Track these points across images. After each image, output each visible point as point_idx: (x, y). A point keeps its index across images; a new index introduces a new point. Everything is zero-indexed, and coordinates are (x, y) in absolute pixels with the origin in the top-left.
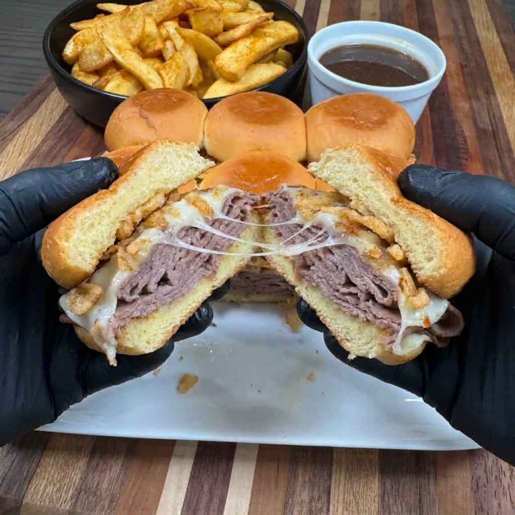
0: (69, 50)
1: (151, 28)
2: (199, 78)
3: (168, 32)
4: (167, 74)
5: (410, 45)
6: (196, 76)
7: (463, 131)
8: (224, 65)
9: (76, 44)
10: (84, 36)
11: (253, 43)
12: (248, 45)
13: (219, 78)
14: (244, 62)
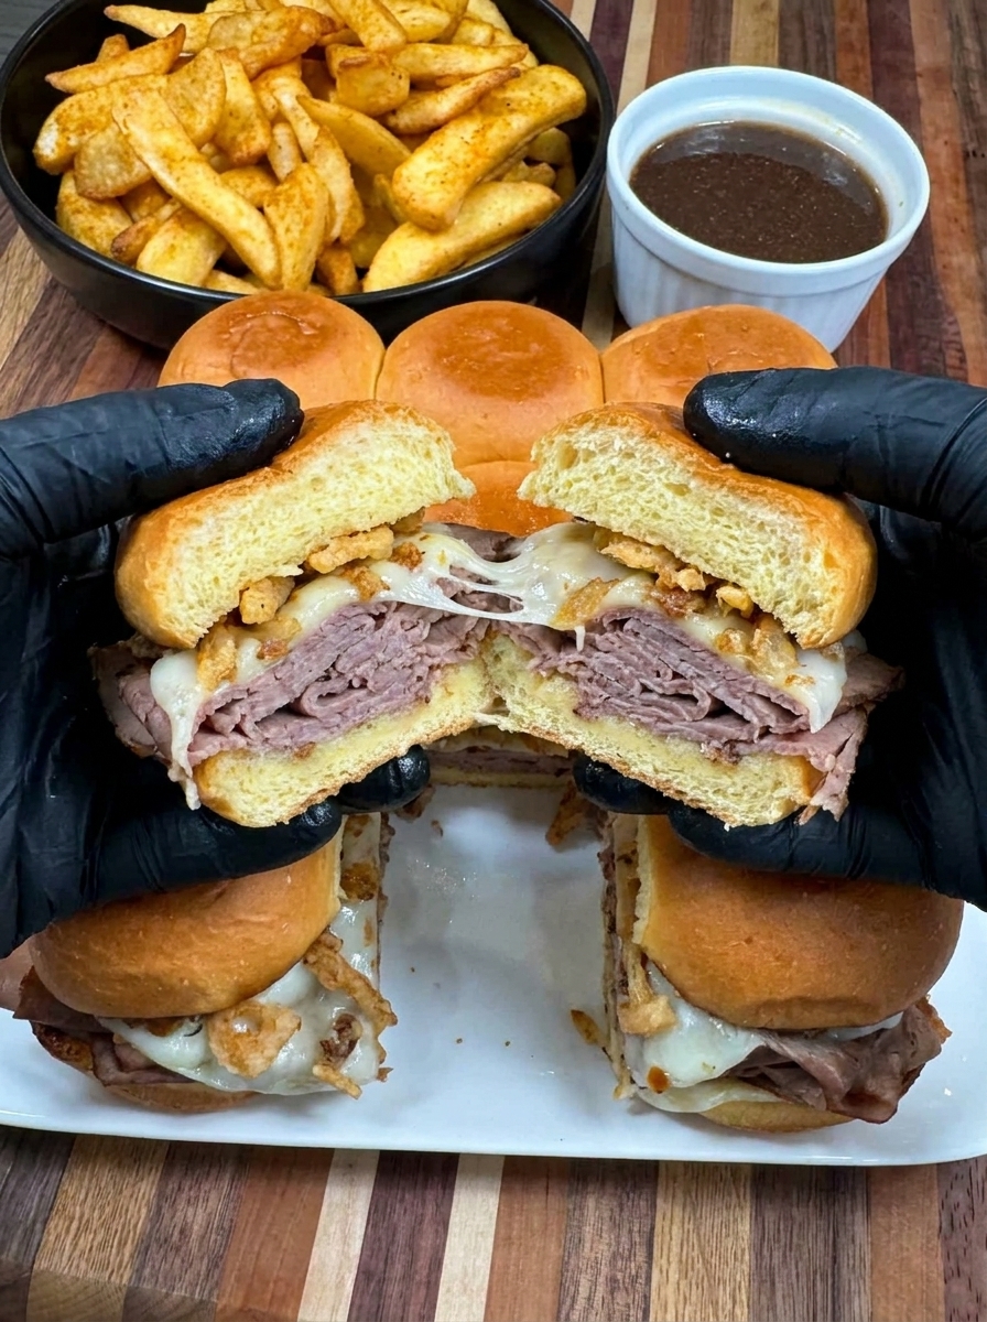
0: (49, 144)
1: (240, 93)
2: (354, 220)
3: (279, 102)
4: (282, 218)
5: (847, 129)
6: (350, 215)
7: (958, 333)
8: (412, 194)
9: (64, 130)
10: (81, 108)
11: (481, 132)
12: (467, 137)
13: (404, 222)
14: (460, 182)
